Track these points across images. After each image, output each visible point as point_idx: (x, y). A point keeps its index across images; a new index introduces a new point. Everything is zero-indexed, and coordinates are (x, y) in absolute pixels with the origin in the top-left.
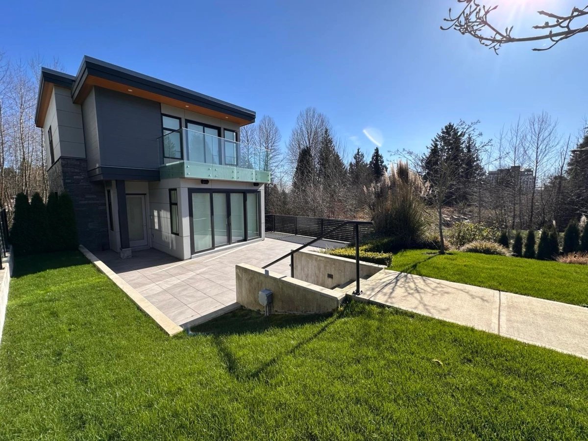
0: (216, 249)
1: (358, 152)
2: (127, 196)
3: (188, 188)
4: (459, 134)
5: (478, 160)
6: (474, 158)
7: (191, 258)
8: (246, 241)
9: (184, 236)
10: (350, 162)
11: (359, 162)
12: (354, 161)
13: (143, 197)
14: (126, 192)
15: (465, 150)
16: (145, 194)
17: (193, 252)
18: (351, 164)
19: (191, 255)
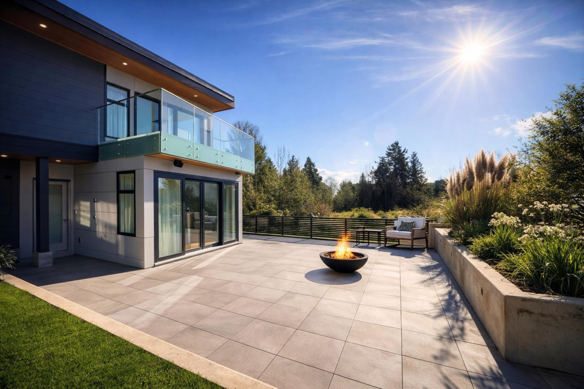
0: (187, 255)
1: (293, 159)
2: (50, 183)
3: (154, 171)
4: (402, 151)
5: (421, 173)
6: (419, 171)
7: (154, 266)
8: (222, 244)
9: (145, 237)
10: (284, 167)
11: (293, 168)
12: (287, 167)
13: (64, 184)
14: (50, 177)
15: (410, 164)
16: (68, 181)
17: (157, 258)
18: (285, 170)
19: (155, 262)
